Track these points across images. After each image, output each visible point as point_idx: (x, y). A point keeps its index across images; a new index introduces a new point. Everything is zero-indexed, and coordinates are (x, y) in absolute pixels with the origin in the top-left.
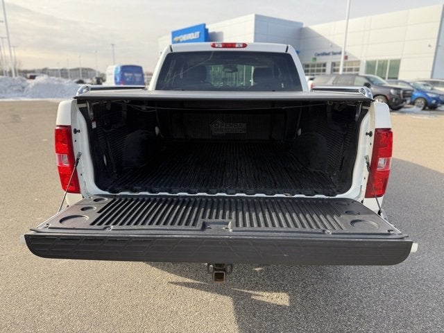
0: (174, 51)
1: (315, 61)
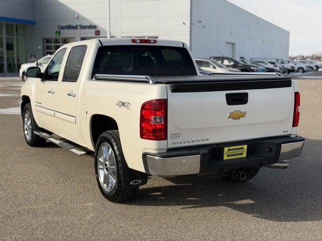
0: (104, 45)
1: (59, 35)
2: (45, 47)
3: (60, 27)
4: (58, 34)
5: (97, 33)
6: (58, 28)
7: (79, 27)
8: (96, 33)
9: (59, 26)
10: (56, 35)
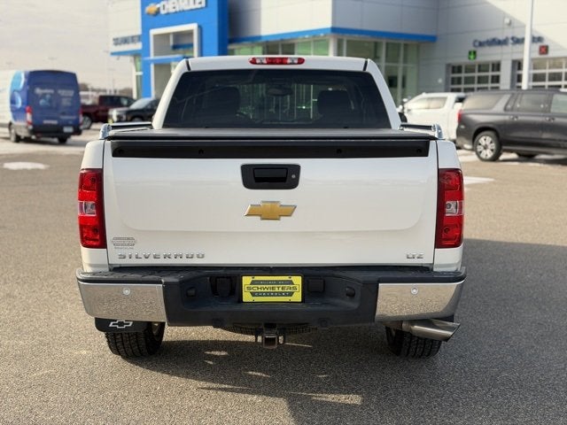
0: (193, 69)
1: (475, 58)
2: (450, 79)
3: (477, 44)
4: (472, 57)
5: (543, 50)
6: (474, 46)
7: (511, 41)
8: (540, 50)
9: (475, 41)
10: (469, 58)
